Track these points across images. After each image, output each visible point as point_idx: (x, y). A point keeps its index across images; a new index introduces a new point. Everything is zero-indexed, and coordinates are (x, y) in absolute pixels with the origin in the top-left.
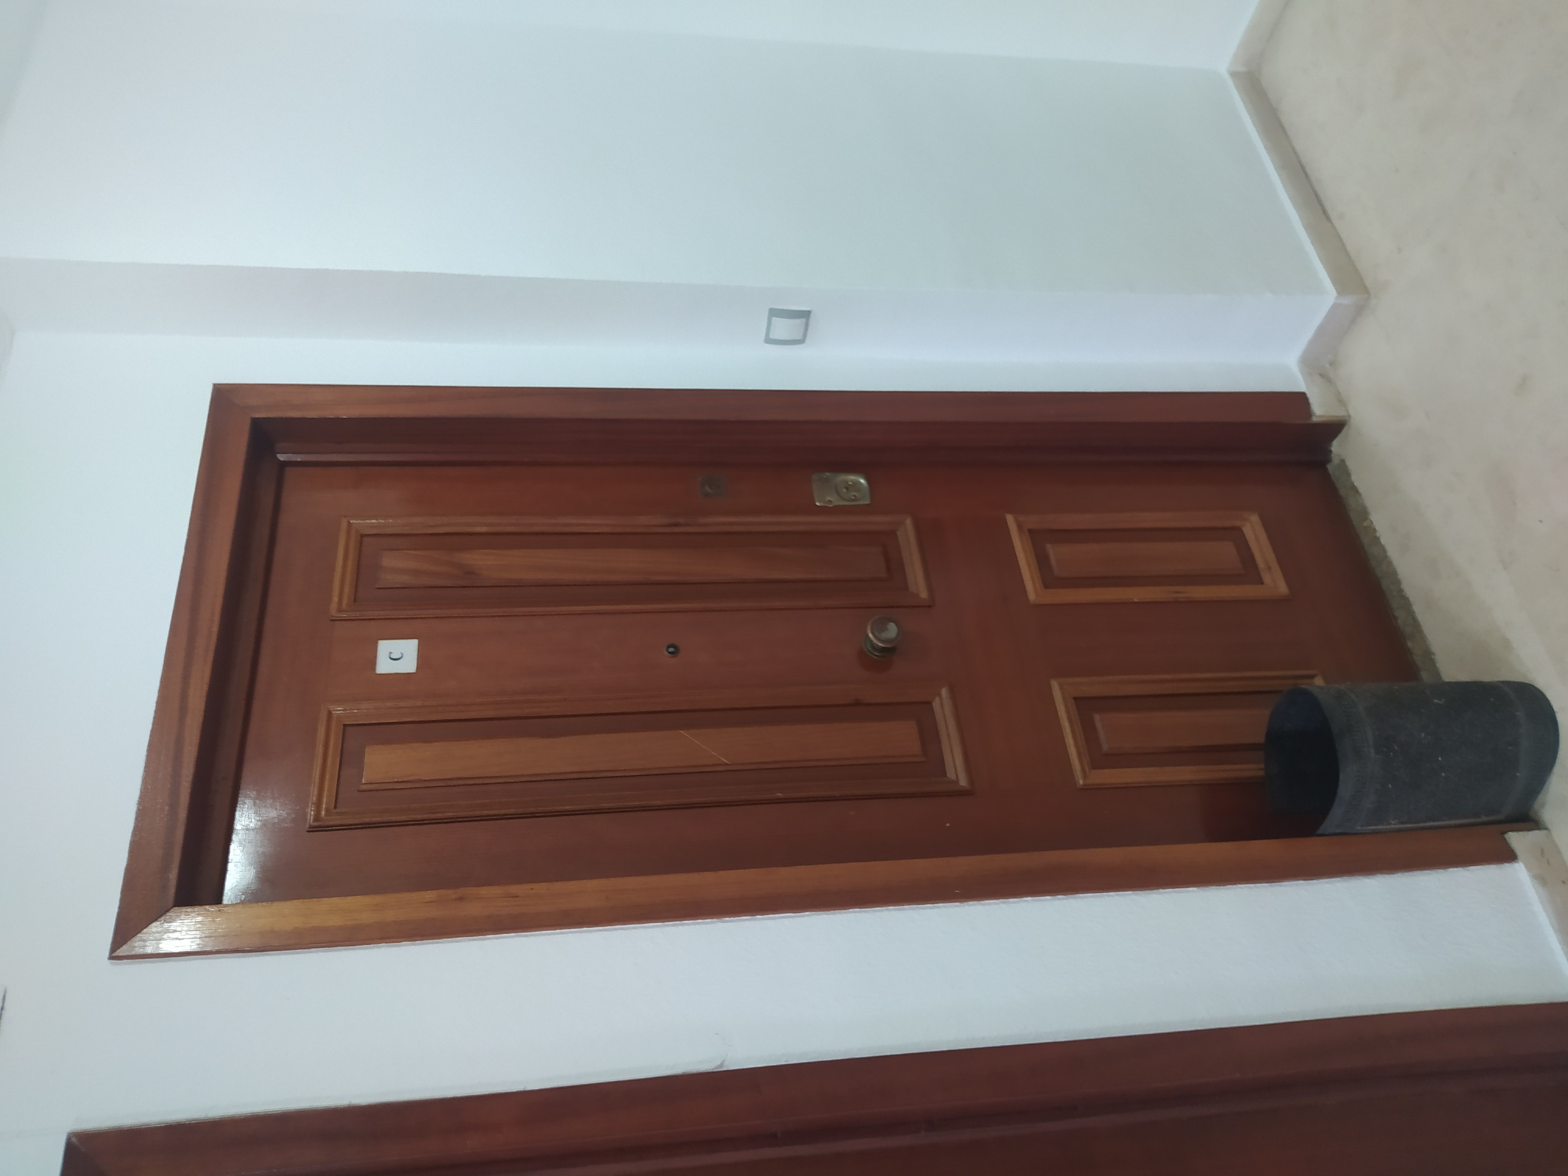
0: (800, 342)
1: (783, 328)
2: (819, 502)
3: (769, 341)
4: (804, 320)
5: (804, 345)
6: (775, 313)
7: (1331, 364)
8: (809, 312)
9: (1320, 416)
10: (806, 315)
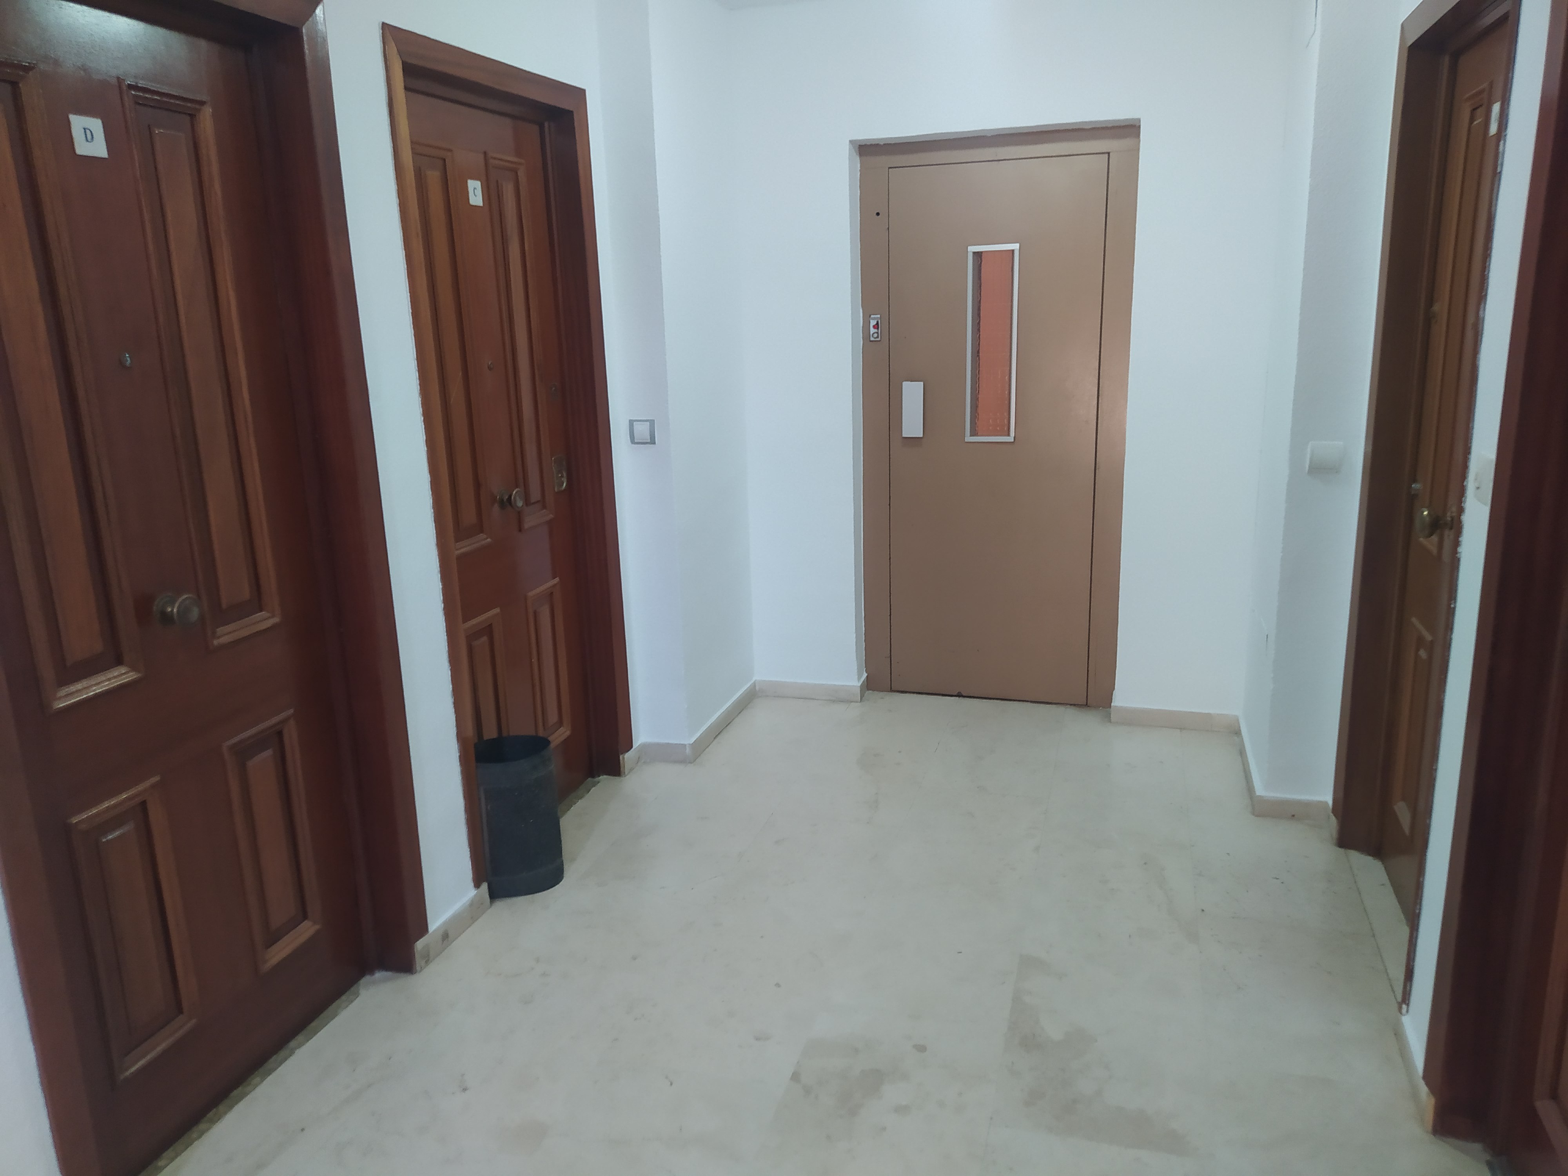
0: (633, 440)
1: (642, 430)
2: (554, 459)
3: (631, 423)
4: (649, 441)
5: (630, 443)
6: (652, 423)
7: (644, 762)
8: (654, 443)
9: (624, 758)
10: (653, 442)
